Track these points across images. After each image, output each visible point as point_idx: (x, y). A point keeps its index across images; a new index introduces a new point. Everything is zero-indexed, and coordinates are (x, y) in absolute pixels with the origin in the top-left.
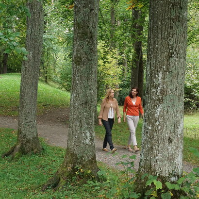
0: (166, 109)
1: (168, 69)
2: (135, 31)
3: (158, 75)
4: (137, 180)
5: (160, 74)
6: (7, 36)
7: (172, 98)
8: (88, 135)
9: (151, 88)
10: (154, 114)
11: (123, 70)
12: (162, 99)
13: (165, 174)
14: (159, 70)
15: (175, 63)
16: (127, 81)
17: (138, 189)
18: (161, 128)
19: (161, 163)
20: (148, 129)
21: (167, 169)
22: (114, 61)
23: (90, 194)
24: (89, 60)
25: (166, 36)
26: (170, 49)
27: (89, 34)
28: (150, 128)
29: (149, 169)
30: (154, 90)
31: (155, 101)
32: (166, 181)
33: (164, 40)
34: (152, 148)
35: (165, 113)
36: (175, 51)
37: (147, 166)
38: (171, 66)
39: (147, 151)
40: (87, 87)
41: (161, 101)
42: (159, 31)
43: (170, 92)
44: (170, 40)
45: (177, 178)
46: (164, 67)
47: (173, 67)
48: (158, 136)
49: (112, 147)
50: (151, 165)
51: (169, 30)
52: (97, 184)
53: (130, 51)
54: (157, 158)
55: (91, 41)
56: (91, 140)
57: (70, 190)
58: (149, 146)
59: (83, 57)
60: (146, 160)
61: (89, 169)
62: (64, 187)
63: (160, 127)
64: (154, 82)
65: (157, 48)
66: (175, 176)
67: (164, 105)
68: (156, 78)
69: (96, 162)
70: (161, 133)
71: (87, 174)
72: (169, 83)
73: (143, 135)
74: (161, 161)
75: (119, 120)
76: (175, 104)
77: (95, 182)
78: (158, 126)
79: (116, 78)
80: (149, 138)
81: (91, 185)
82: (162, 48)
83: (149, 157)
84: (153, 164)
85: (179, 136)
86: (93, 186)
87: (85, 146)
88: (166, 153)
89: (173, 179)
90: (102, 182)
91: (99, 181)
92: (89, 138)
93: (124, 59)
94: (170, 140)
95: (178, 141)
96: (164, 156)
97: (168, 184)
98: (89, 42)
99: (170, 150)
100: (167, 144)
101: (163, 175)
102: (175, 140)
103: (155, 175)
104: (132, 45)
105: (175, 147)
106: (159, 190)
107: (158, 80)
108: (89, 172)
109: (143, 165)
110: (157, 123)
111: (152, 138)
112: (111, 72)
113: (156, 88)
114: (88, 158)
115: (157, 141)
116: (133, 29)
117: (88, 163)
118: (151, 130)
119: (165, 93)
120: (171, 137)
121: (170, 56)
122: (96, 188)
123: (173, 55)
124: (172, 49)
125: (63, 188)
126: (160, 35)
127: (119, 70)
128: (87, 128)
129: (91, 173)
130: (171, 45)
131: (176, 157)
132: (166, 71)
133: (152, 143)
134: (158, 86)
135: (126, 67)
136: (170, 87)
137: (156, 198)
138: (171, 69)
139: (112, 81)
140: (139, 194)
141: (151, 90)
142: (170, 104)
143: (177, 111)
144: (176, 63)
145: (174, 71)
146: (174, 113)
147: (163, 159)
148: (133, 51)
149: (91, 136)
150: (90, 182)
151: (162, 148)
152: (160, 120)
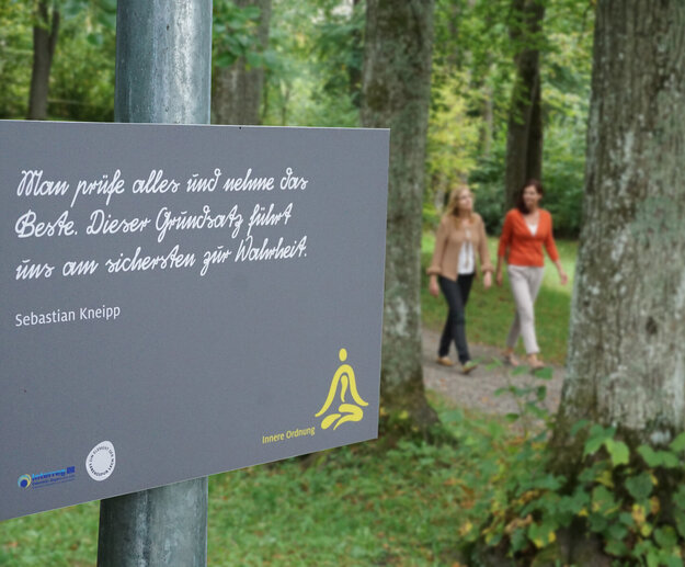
0: (642, 237)
1: (650, 124)
2: (520, 20)
3: (623, 138)
4: (554, 439)
5: (630, 138)
6: (223, 17)
7: (661, 206)
8: (402, 310)
9: (600, 176)
10: (609, 252)
11: (482, 131)
12: (633, 209)
13: (636, 422)
14: (625, 125)
15: (671, 107)
16: (492, 164)
17: (557, 463)
18: (627, 293)
19: (625, 392)
20: (590, 294)
21: (640, 408)
22: (459, 106)
23: (407, 477)
24: (409, 96)
25: (647, 27)
26: (658, 66)
27: (411, 23)
28: (596, 291)
29: (591, 407)
30: (609, 183)
31: (610, 213)
32: (638, 443)
33: (641, 40)
34: (599, 348)
35: (640, 248)
36: (673, 70)
37: (584, 399)
38: (661, 114)
39: (587, 356)
40: (402, 174)
41: (628, 213)
42: (630, 14)
43: (656, 188)
44: (659, 39)
45: (668, 435)
46: (641, 117)
47: (665, 117)
48: (618, 314)
49: (464, 357)
50: (595, 396)
51: (657, 10)
52: (427, 449)
53: (505, 77)
54: (613, 376)
55: (415, 43)
56: (412, 324)
57: (350, 465)
58: (592, 341)
59: (394, 88)
60: (582, 381)
61: (404, 407)
62: (333, 456)
63: (623, 290)
64: (609, 160)
65: (622, 63)
66: (662, 428)
67: (639, 225)
68: (615, 147)
69: (422, 387)
70: (629, 305)
71: (397, 421)
72: (653, 164)
73: (573, 310)
74: (626, 385)
75: (488, 279)
76: (668, 224)
77: (419, 446)
78: (618, 286)
79: (463, 153)
80: (592, 320)
81: (408, 454)
82: (637, 61)
83: (592, 372)
84: (602, 394)
85: (678, 316)
86: (416, 457)
87: (394, 342)
88: (639, 363)
89: (657, 437)
90: (439, 446)
91: (431, 442)
92: (404, 319)
93: (483, 101)
94: (652, 328)
95: (674, 328)
96: (633, 371)
97: (645, 452)
98: (410, 45)
99: (651, 354)
100: (642, 337)
101: (631, 424)
102: (665, 327)
103: (607, 426)
104: (510, 60)
105: (664, 348)
106: (621, 467)
107: (623, 155)
108: (404, 415)
109: (573, 396)
110: (618, 278)
111: (600, 319)
112: (449, 137)
113: (615, 175)
114: (401, 375)
115: (614, 328)
116: (515, 13)
117: (401, 391)
118: (600, 296)
119: (642, 192)
120: (657, 319)
121: (658, 85)
122: (424, 462)
123: (666, 84)
124: (664, 66)
125: (329, 460)
126: (630, 26)
127: (471, 132)
128: (400, 292)
129: (410, 419)
130: (661, 54)
131: (667, 376)
132: (646, 130)
133: (600, 335)
134: (623, 169)
135: (488, 125)
136: (655, 176)
137: (609, 489)
138: (659, 122)
139: (451, 161)
140: (563, 478)
141: (601, 182)
142: (655, 223)
143: (674, 244)
144: (675, 106)
145: (668, 130)
146: (665, 248)
147: (632, 380)
148: (513, 76)
149: (412, 314)
150: (407, 446)
151: (630, 349)
152: (627, 269)
